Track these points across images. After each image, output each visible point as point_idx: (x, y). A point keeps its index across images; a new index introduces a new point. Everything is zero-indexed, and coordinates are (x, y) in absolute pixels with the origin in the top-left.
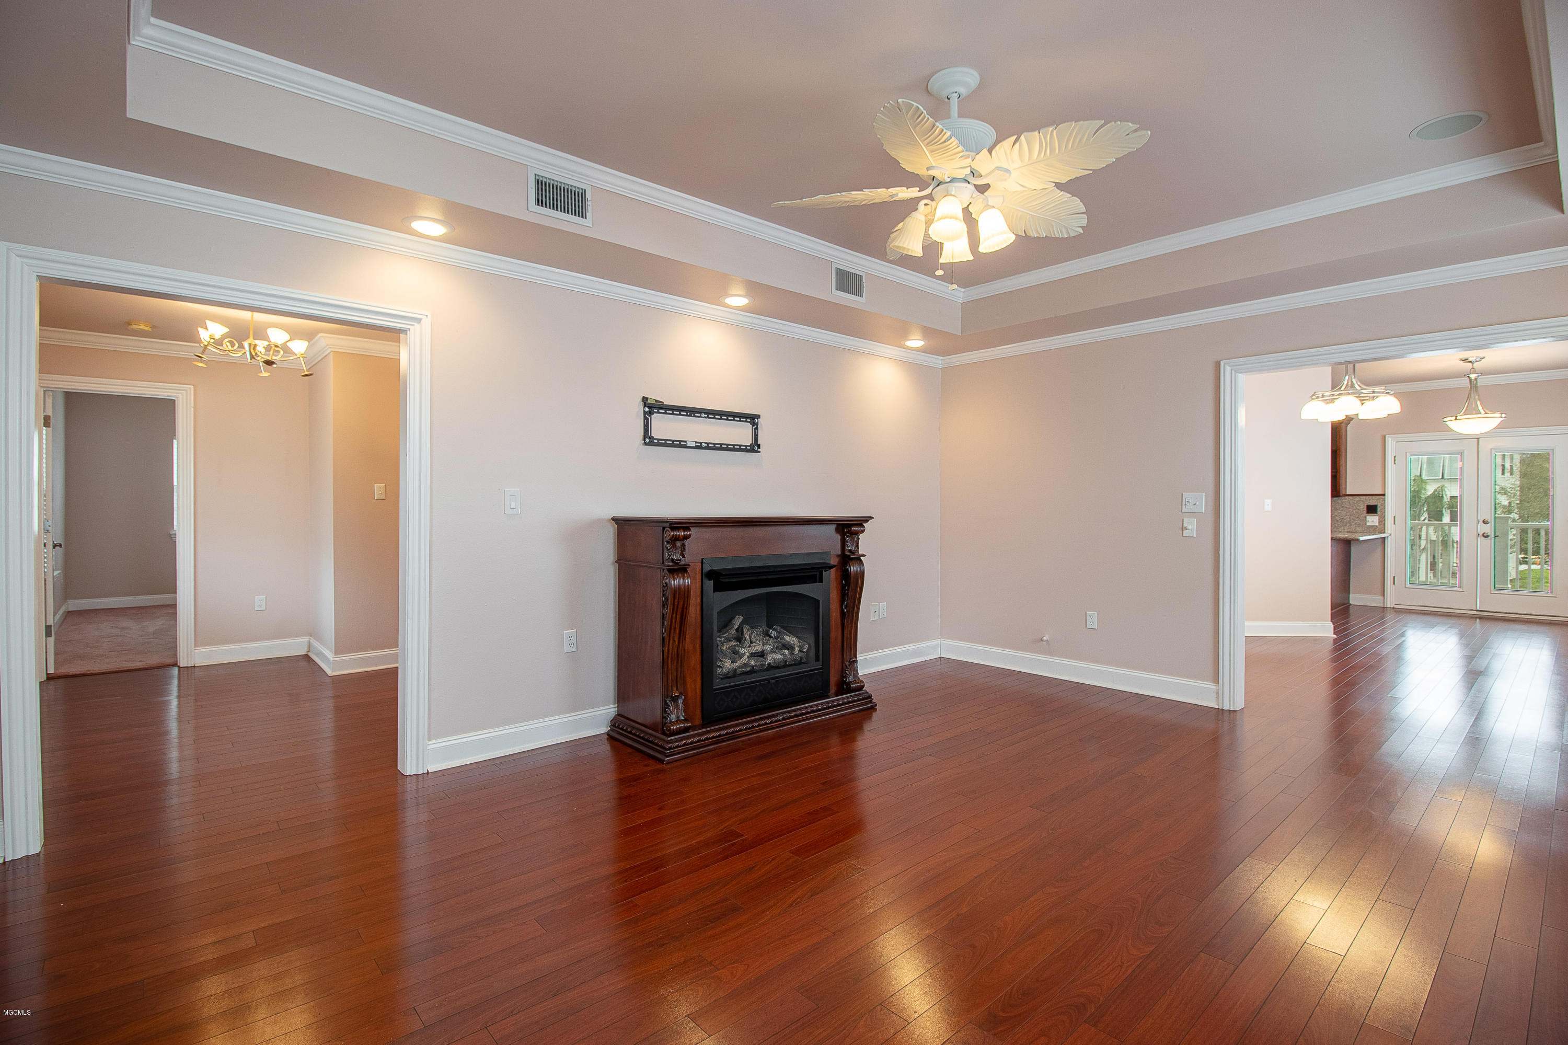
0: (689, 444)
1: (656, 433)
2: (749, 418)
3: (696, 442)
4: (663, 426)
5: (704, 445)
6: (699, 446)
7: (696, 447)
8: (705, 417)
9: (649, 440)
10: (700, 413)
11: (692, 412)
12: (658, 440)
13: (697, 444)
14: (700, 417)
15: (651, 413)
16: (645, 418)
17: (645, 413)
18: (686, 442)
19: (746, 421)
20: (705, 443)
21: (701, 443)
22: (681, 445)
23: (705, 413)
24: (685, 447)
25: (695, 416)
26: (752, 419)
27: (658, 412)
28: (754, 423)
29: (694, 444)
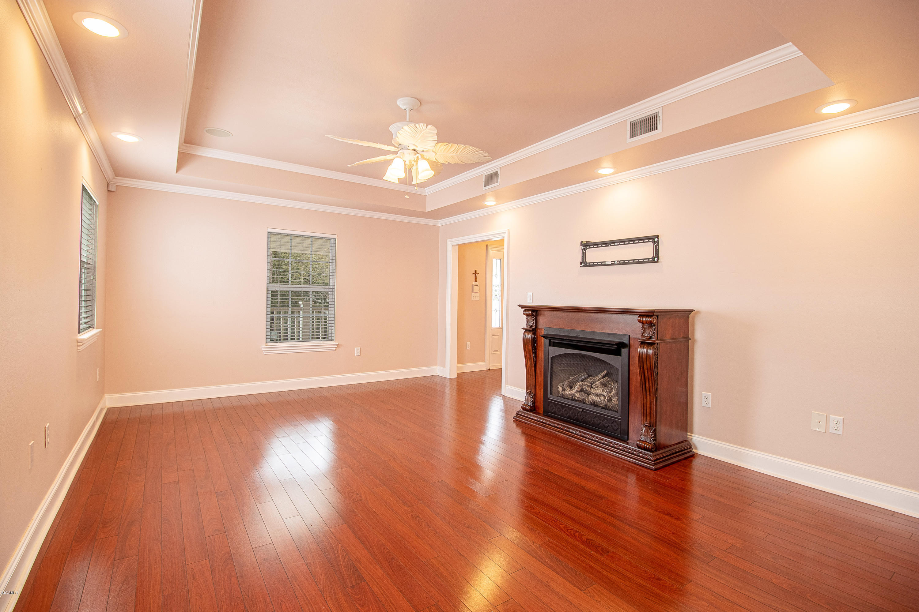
0: (607, 263)
1: (588, 260)
2: (651, 239)
3: (612, 262)
4: (592, 255)
5: (616, 262)
6: (613, 263)
7: (612, 265)
8: (617, 245)
9: (584, 264)
10: (614, 243)
11: (608, 244)
12: (589, 263)
13: (612, 263)
14: (614, 245)
15: (585, 249)
16: (583, 252)
17: (582, 250)
18: (605, 262)
19: (649, 242)
20: (618, 261)
21: (615, 261)
22: (602, 264)
23: (617, 242)
24: (605, 265)
25: (611, 246)
26: (654, 239)
27: (590, 248)
28: (655, 241)
29: (610, 263)
